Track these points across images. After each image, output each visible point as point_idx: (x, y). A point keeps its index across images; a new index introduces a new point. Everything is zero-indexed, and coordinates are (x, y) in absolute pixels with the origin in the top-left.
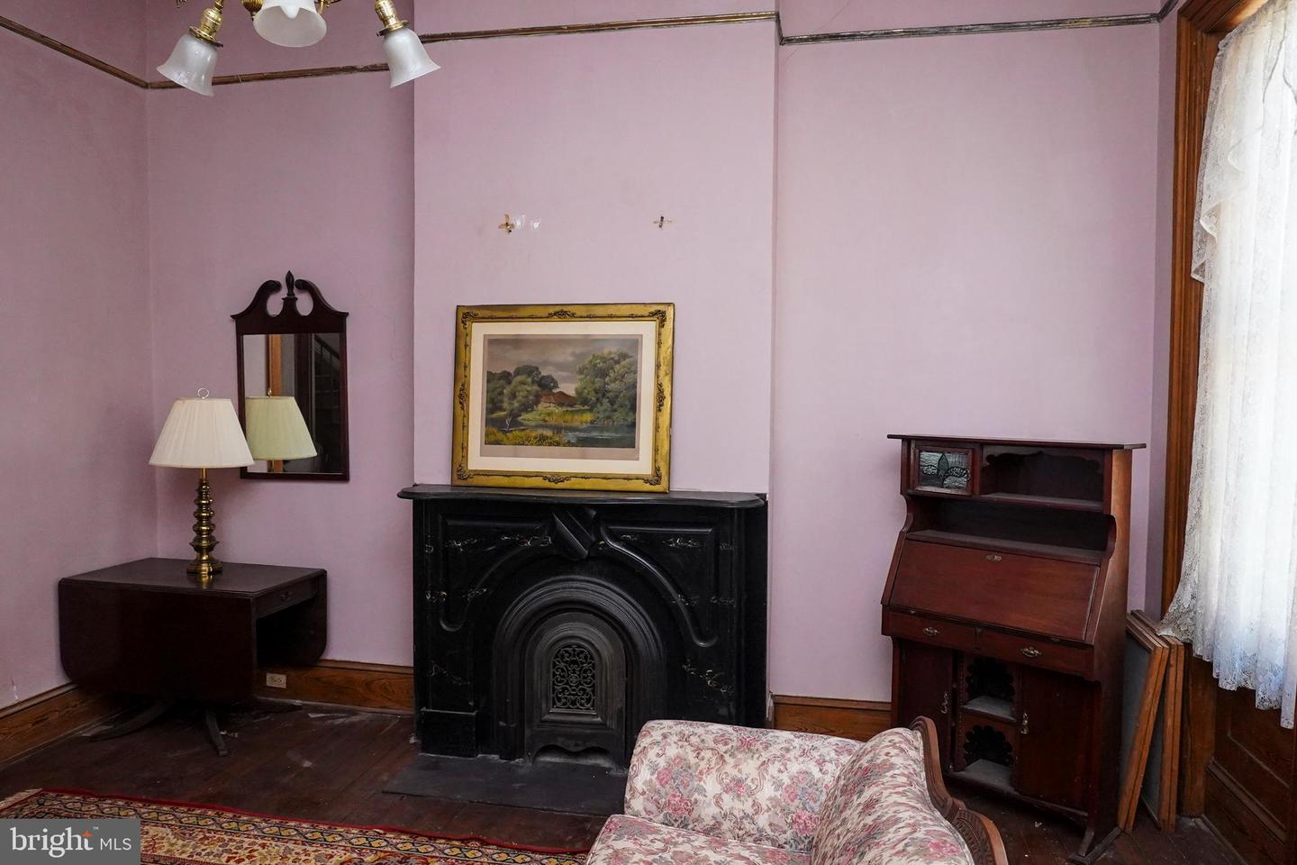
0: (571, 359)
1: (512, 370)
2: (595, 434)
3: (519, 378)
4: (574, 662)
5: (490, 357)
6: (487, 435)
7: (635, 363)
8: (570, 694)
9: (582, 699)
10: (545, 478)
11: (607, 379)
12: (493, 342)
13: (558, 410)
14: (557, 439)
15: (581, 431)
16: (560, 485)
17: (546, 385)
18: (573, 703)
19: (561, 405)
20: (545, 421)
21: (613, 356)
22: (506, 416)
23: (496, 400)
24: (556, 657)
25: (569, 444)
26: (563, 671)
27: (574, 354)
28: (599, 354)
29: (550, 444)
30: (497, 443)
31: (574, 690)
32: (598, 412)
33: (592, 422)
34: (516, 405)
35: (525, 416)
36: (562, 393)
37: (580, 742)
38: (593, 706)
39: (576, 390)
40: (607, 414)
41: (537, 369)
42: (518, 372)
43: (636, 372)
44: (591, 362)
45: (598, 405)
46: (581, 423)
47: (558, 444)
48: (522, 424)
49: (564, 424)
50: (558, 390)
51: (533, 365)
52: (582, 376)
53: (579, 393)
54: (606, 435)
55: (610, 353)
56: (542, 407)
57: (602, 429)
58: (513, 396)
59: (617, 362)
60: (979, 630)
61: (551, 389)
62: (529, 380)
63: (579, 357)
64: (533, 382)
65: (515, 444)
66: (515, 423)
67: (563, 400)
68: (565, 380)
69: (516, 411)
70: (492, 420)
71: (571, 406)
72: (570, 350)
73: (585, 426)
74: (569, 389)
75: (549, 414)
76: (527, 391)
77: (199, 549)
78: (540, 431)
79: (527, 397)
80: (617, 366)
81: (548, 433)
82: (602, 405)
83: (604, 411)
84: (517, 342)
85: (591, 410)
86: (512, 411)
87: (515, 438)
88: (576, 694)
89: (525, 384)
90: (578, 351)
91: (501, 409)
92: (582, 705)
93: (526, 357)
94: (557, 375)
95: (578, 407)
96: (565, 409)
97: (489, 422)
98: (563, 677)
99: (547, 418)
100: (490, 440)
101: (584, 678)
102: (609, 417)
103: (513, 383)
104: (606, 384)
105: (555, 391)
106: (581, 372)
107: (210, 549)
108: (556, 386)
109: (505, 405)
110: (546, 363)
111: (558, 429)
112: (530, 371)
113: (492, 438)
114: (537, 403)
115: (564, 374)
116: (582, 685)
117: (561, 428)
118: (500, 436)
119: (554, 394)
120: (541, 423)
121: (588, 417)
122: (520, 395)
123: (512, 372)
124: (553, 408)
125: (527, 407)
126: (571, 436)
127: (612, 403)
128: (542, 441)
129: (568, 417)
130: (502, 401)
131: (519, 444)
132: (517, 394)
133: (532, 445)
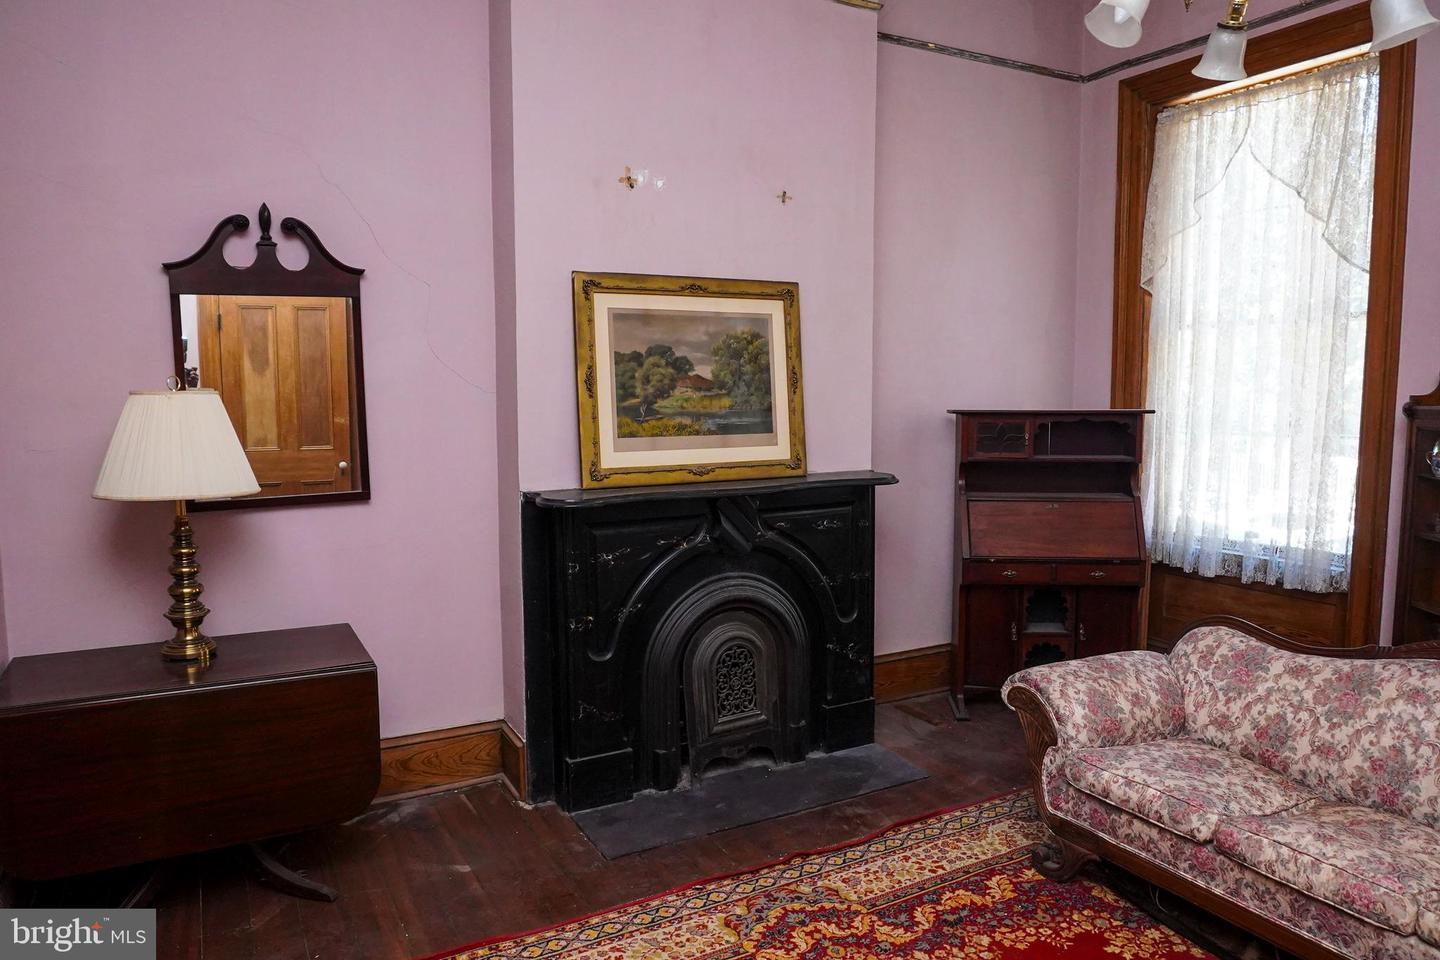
0: (705, 338)
1: (643, 350)
2: (734, 420)
3: (651, 360)
4: (735, 665)
5: (616, 336)
6: (620, 426)
7: (766, 344)
8: (734, 699)
9: (744, 701)
10: (690, 472)
11: (742, 361)
12: (619, 317)
13: (696, 395)
14: (697, 427)
15: (721, 417)
16: (705, 478)
17: (681, 366)
18: (737, 707)
19: (699, 389)
20: (682, 407)
21: (745, 336)
22: (641, 404)
23: (626, 386)
24: (719, 663)
25: (710, 432)
26: (725, 676)
27: (707, 333)
28: (732, 333)
29: (690, 434)
30: (632, 435)
31: (737, 694)
32: (736, 397)
33: (731, 407)
34: (651, 390)
35: (660, 404)
36: (698, 376)
37: (743, 747)
38: (755, 705)
39: (713, 372)
40: (745, 398)
41: (670, 349)
42: (650, 353)
43: (767, 353)
44: (724, 342)
45: (736, 389)
46: (720, 408)
47: (697, 433)
48: (658, 413)
49: (702, 411)
50: (694, 373)
51: (667, 345)
52: (717, 358)
53: (716, 376)
54: (745, 420)
55: (743, 333)
56: (677, 392)
57: (739, 415)
58: (647, 380)
59: (750, 343)
60: (1054, 565)
61: (686, 372)
62: (663, 362)
63: (713, 336)
64: (667, 364)
65: (653, 436)
66: (651, 412)
67: (700, 383)
68: (702, 362)
69: (651, 398)
70: (624, 408)
71: (709, 390)
72: (703, 328)
73: (724, 412)
74: (705, 371)
75: (686, 400)
76: (661, 374)
77: (179, 624)
78: (678, 420)
79: (661, 381)
80: (751, 347)
81: (687, 421)
82: (739, 388)
83: (743, 394)
84: (646, 318)
85: (728, 394)
86: (646, 397)
87: (653, 427)
88: (740, 698)
89: (659, 366)
90: (712, 329)
91: (634, 396)
92: (745, 707)
93: (658, 335)
94: (692, 356)
95: (715, 391)
96: (703, 393)
97: (621, 411)
98: (726, 683)
99: (685, 405)
100: (624, 433)
101: (746, 679)
102: (747, 402)
103: (645, 366)
104: (741, 366)
105: (691, 374)
106: (715, 353)
107: (197, 622)
108: (691, 368)
109: (638, 391)
110: (679, 343)
111: (697, 417)
112: (663, 351)
113: (626, 430)
114: (673, 388)
115: (699, 355)
116: (743, 686)
117: (701, 415)
118: (635, 426)
119: (690, 378)
120: (680, 410)
121: (726, 402)
122: (654, 379)
123: (643, 352)
124: (690, 393)
125: (663, 393)
126: (710, 424)
127: (748, 386)
128: (681, 430)
129: (706, 402)
130: (634, 387)
131: (657, 435)
132: (651, 377)
133: (671, 435)
